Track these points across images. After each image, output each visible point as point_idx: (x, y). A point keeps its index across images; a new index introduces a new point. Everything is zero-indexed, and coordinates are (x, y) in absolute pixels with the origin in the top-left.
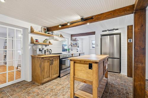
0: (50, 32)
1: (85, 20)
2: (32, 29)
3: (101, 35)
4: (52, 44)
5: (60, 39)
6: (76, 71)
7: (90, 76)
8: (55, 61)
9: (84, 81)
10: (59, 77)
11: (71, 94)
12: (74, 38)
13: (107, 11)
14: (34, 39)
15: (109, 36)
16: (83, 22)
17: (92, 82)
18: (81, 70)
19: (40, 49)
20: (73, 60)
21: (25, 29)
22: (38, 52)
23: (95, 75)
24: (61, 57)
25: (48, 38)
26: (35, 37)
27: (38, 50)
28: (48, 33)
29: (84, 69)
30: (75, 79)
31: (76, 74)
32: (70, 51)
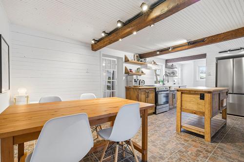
0: (143, 60)
1: (193, 44)
2: (126, 58)
3: (216, 58)
4: (145, 74)
5: (154, 67)
6: (183, 102)
7: (200, 107)
8: (151, 93)
9: (194, 112)
10: (155, 113)
11: (177, 126)
12: (170, 64)
13: (226, 31)
14: (128, 68)
15: (231, 60)
16: (190, 46)
17: (204, 113)
18: (190, 101)
19: (135, 80)
20: (181, 90)
21: (118, 58)
22: (134, 84)
23: (208, 106)
24: (157, 90)
25: (139, 67)
26: (129, 66)
27: (134, 80)
28: (141, 61)
29: (194, 99)
30: (182, 110)
31: (183, 105)
32: (166, 82)
